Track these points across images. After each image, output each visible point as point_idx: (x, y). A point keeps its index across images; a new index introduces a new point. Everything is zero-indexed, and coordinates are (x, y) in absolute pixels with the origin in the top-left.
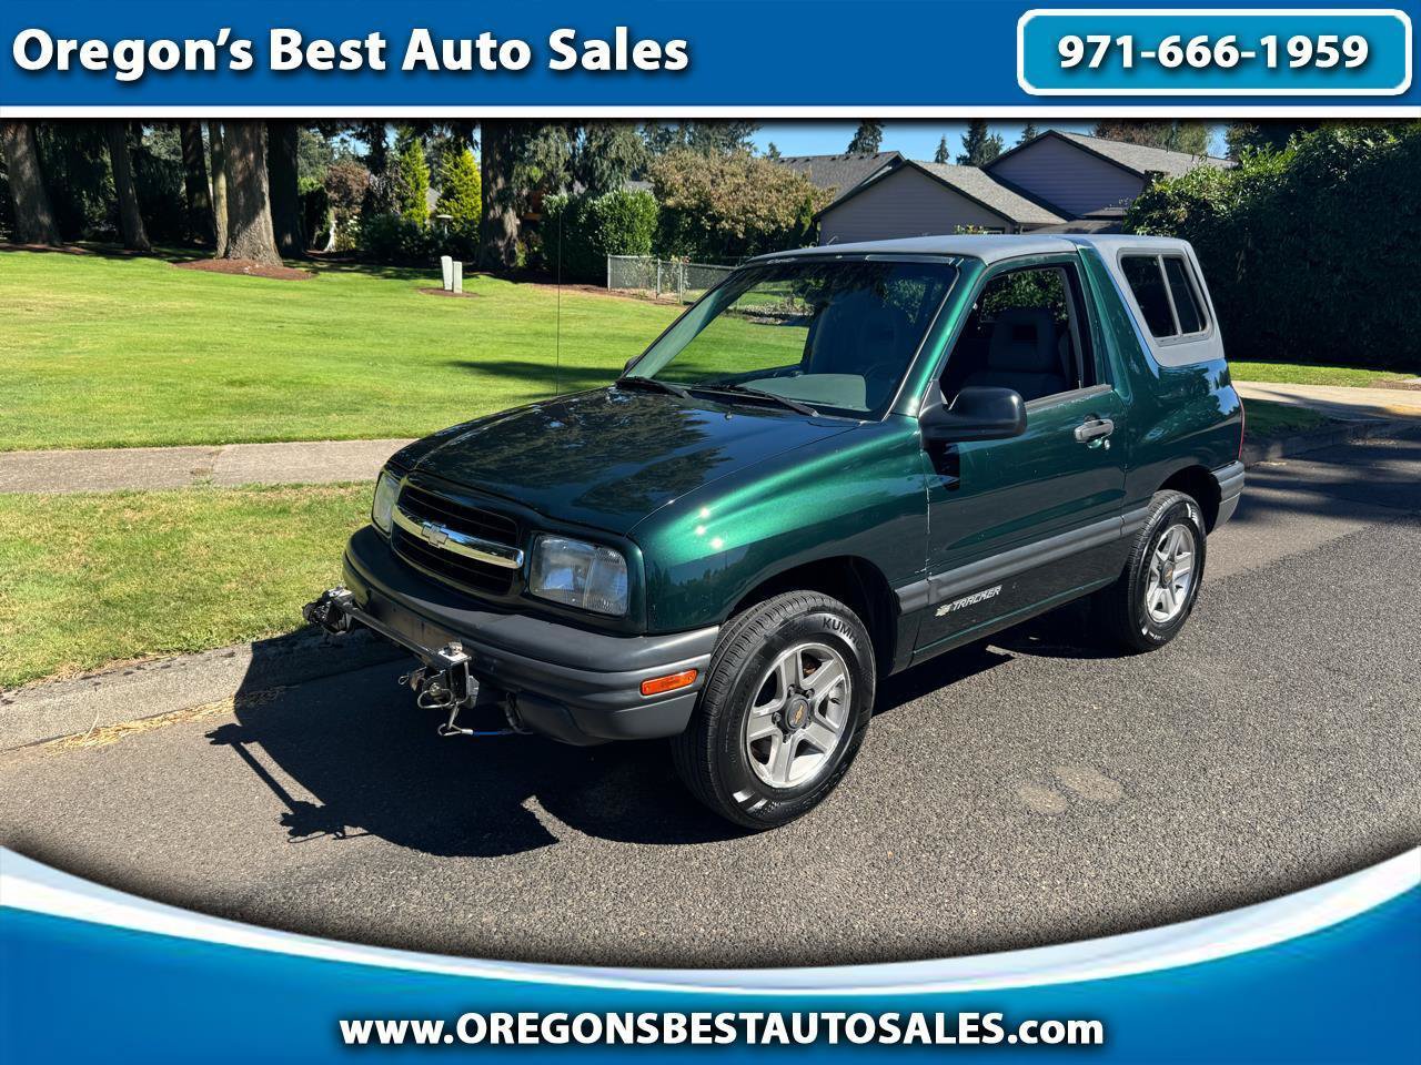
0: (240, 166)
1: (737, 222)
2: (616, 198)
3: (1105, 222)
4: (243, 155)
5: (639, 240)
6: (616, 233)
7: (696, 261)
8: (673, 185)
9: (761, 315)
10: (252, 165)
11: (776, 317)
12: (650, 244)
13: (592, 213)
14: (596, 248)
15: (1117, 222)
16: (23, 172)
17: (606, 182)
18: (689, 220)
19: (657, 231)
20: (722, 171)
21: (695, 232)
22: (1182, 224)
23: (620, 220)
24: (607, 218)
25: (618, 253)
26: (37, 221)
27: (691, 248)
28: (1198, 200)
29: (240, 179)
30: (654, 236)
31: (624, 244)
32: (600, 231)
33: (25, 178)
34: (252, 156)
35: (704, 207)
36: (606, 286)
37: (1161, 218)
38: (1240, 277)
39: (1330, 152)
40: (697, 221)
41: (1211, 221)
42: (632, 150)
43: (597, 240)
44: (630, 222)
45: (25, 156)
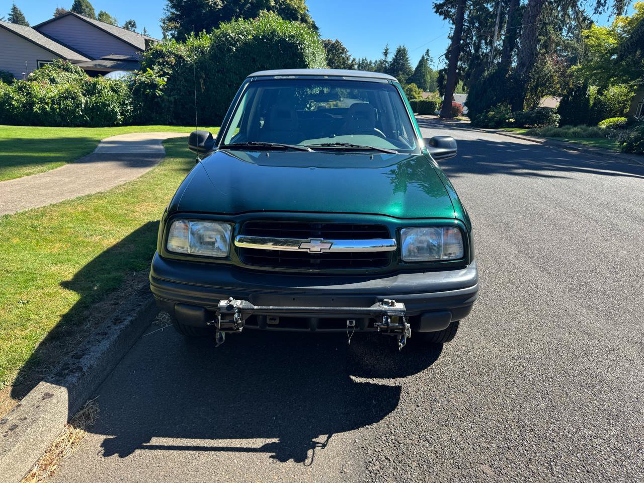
3: (112, 62)
15: (119, 62)
22: (173, 66)
28: (177, 55)
37: (163, 62)
38: (203, 90)
39: (228, 39)
41: (185, 64)
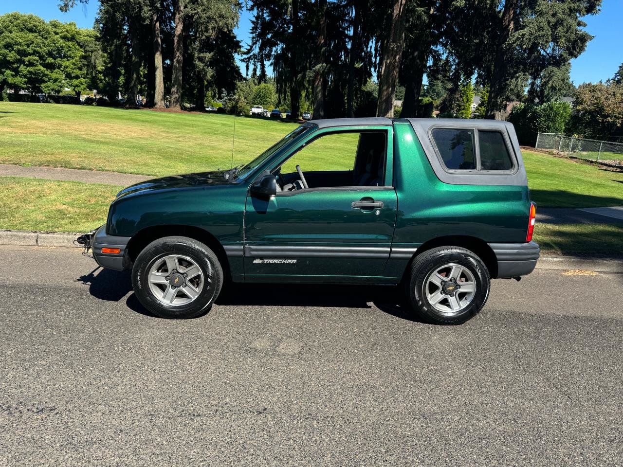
0: (385, 93)
1: (618, 118)
2: (549, 106)
4: (388, 88)
5: (557, 125)
6: (545, 122)
7: (591, 138)
8: (583, 99)
9: (610, 166)
10: (390, 92)
11: (618, 167)
12: (563, 128)
13: (535, 112)
14: (533, 129)
16: (318, 97)
17: (549, 98)
18: (589, 117)
19: (569, 122)
20: (614, 92)
21: (593, 123)
23: (548, 116)
24: (542, 115)
25: (545, 132)
26: (319, 114)
27: (589, 131)
29: (384, 98)
30: (567, 124)
31: (548, 128)
32: (537, 121)
33: (318, 99)
34: (390, 89)
35: (600, 110)
36: (535, 147)
40: (594, 117)
42: (561, 82)
43: (534, 125)
44: (554, 117)
45: (319, 91)
